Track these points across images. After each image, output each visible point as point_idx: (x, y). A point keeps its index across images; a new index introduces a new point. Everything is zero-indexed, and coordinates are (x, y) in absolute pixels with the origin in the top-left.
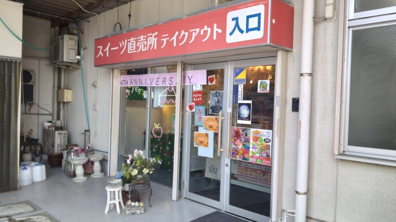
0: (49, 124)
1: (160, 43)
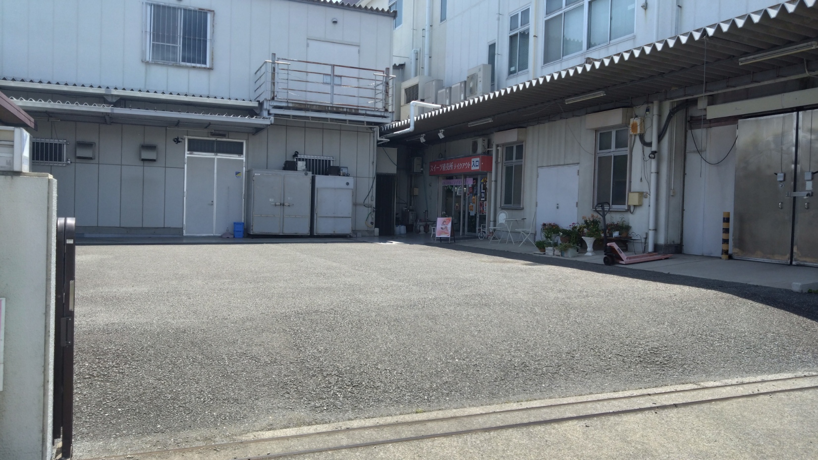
0: (406, 208)
1: (453, 167)
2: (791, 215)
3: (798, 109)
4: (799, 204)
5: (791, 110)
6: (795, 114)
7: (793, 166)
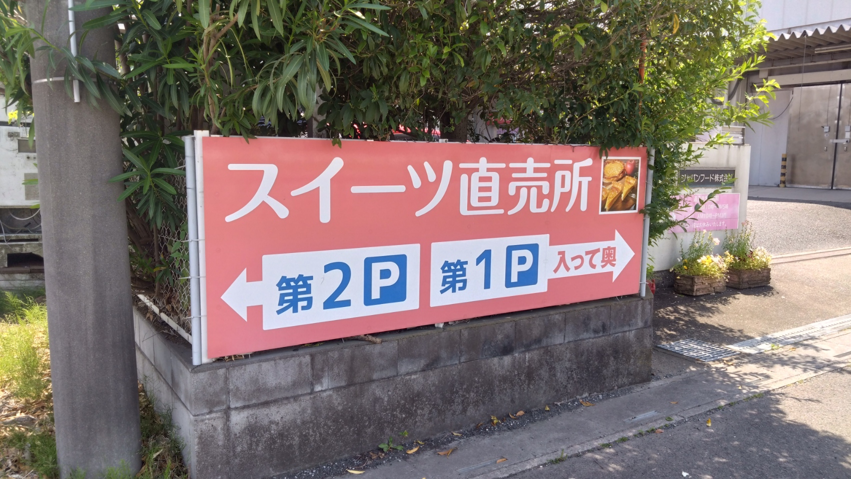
2: (833, 155)
3: (842, 82)
4: (839, 149)
5: (836, 83)
6: (839, 85)
7: (836, 122)
